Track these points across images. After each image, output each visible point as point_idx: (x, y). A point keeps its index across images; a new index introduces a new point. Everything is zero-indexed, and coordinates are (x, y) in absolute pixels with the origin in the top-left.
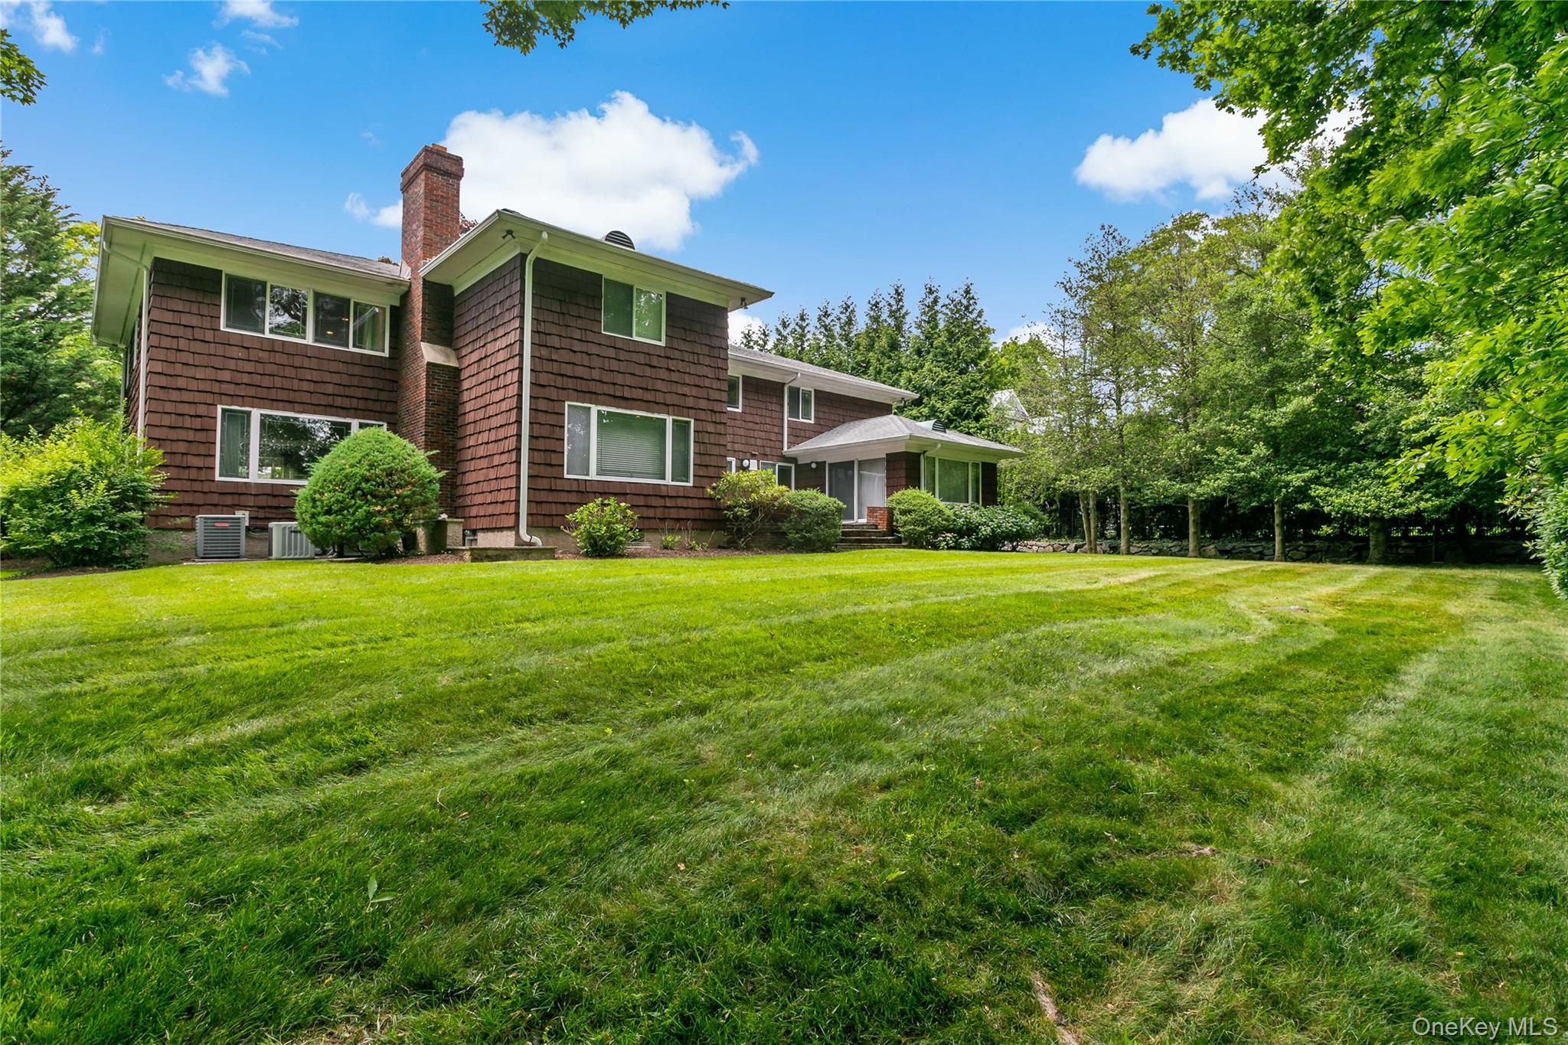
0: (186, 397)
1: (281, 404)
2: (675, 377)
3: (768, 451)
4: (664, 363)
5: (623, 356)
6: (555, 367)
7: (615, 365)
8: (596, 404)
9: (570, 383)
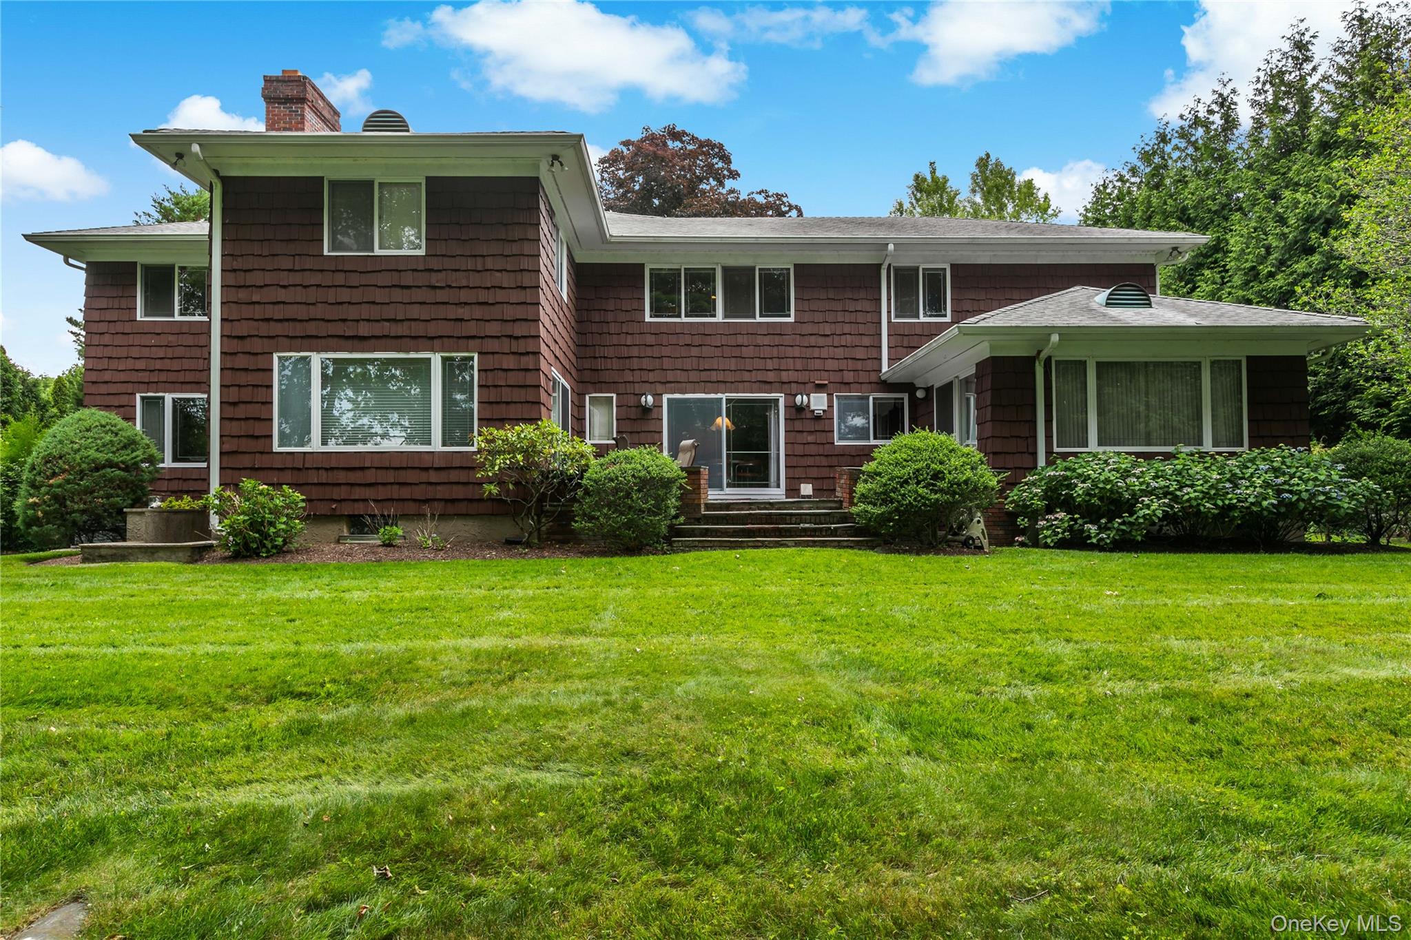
0: (113, 389)
1: (189, 386)
2: (441, 296)
3: (849, 377)
4: (422, 279)
5: (355, 280)
6: (258, 312)
7: (345, 295)
8: (318, 351)
9: (277, 329)
